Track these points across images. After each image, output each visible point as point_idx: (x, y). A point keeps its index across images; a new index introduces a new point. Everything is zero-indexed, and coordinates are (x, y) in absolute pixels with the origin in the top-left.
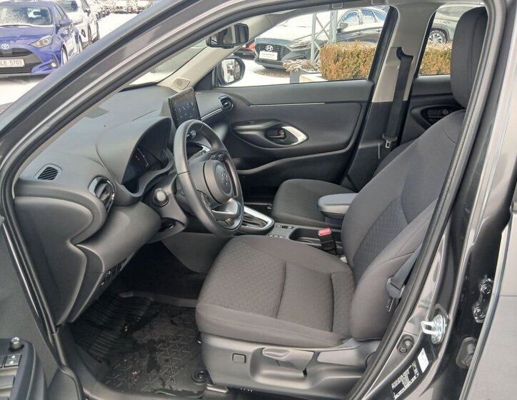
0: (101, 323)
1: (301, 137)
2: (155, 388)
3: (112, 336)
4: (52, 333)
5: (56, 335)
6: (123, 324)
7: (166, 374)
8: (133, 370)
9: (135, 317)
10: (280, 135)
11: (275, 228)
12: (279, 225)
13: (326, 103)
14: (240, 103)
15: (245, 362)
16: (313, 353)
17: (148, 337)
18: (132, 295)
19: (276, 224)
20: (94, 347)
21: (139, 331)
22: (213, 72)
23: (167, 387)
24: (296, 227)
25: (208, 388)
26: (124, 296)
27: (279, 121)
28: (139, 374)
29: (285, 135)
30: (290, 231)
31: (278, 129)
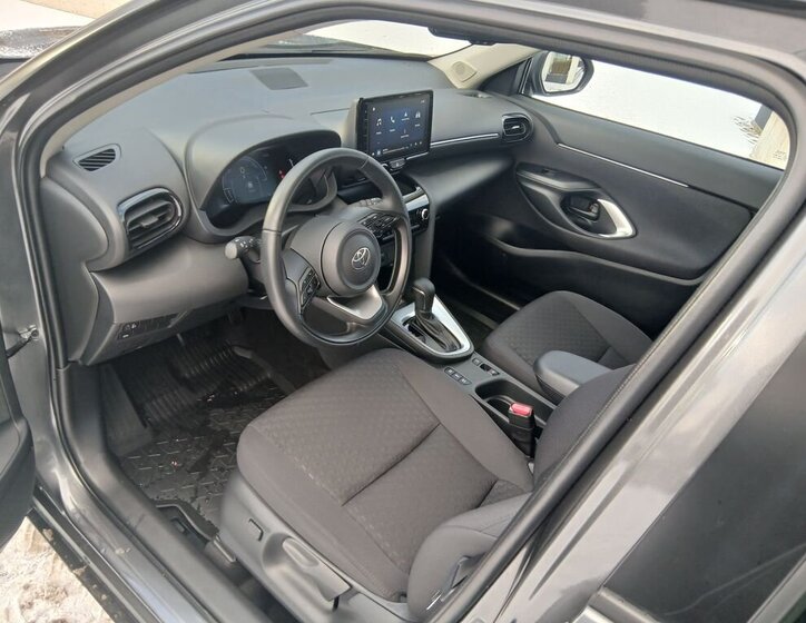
0: (187, 375)
1: (624, 228)
2: (181, 497)
3: (186, 398)
4: (57, 367)
5: (62, 371)
6: (212, 390)
7: (207, 487)
8: (174, 458)
9: (232, 389)
10: (590, 211)
11: (470, 362)
12: (479, 359)
13: (690, 187)
14: (543, 134)
15: (260, 539)
16: (348, 587)
17: (226, 424)
18: (249, 357)
19: (477, 356)
20: (154, 403)
21: (221, 410)
22: (521, 68)
23: (195, 505)
24: (504, 376)
25: (215, 542)
26: (240, 352)
27: (598, 187)
28: (178, 469)
29: (599, 213)
30: (488, 377)
31: (590, 199)
